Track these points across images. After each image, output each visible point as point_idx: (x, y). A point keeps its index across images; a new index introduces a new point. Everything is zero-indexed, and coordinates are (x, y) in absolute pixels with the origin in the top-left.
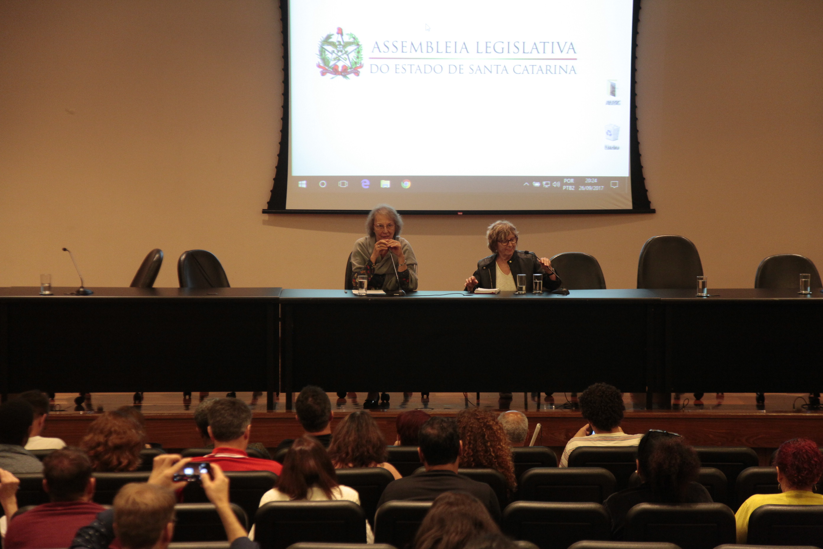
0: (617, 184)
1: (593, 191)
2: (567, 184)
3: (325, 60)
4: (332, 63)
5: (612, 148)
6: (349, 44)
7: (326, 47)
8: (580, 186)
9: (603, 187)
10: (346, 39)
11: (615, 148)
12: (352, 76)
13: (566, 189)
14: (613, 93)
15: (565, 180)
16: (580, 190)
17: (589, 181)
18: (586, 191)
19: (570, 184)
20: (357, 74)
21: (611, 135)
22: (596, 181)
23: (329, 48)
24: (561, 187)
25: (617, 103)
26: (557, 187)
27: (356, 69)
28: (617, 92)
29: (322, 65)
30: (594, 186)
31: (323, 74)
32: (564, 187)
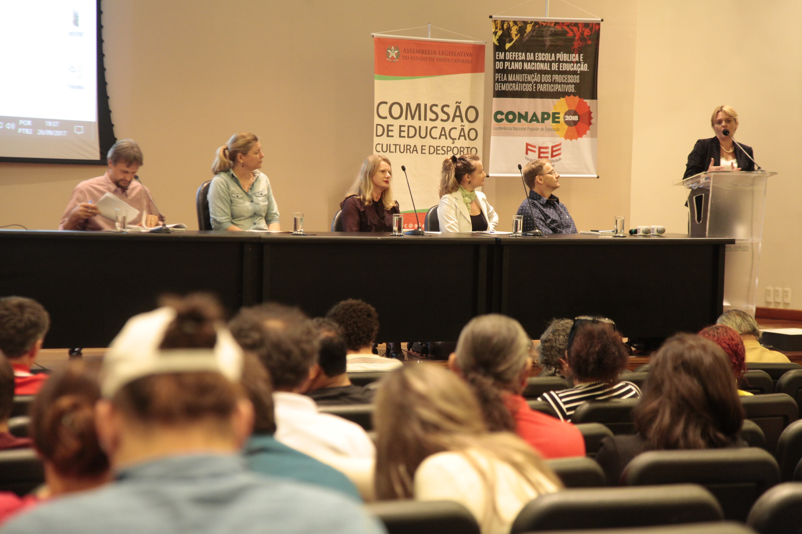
0: (82, 130)
1: (53, 136)
2: (23, 126)
5: (76, 87)
8: (39, 130)
9: (65, 132)
11: (80, 87)
13: (21, 133)
15: (21, 122)
16: (39, 134)
17: (50, 124)
18: (46, 135)
19: (28, 127)
21: (74, 72)
22: (57, 125)
24: (16, 130)
25: (81, 34)
26: (11, 130)
28: (80, 22)
30: (56, 131)
32: (20, 130)
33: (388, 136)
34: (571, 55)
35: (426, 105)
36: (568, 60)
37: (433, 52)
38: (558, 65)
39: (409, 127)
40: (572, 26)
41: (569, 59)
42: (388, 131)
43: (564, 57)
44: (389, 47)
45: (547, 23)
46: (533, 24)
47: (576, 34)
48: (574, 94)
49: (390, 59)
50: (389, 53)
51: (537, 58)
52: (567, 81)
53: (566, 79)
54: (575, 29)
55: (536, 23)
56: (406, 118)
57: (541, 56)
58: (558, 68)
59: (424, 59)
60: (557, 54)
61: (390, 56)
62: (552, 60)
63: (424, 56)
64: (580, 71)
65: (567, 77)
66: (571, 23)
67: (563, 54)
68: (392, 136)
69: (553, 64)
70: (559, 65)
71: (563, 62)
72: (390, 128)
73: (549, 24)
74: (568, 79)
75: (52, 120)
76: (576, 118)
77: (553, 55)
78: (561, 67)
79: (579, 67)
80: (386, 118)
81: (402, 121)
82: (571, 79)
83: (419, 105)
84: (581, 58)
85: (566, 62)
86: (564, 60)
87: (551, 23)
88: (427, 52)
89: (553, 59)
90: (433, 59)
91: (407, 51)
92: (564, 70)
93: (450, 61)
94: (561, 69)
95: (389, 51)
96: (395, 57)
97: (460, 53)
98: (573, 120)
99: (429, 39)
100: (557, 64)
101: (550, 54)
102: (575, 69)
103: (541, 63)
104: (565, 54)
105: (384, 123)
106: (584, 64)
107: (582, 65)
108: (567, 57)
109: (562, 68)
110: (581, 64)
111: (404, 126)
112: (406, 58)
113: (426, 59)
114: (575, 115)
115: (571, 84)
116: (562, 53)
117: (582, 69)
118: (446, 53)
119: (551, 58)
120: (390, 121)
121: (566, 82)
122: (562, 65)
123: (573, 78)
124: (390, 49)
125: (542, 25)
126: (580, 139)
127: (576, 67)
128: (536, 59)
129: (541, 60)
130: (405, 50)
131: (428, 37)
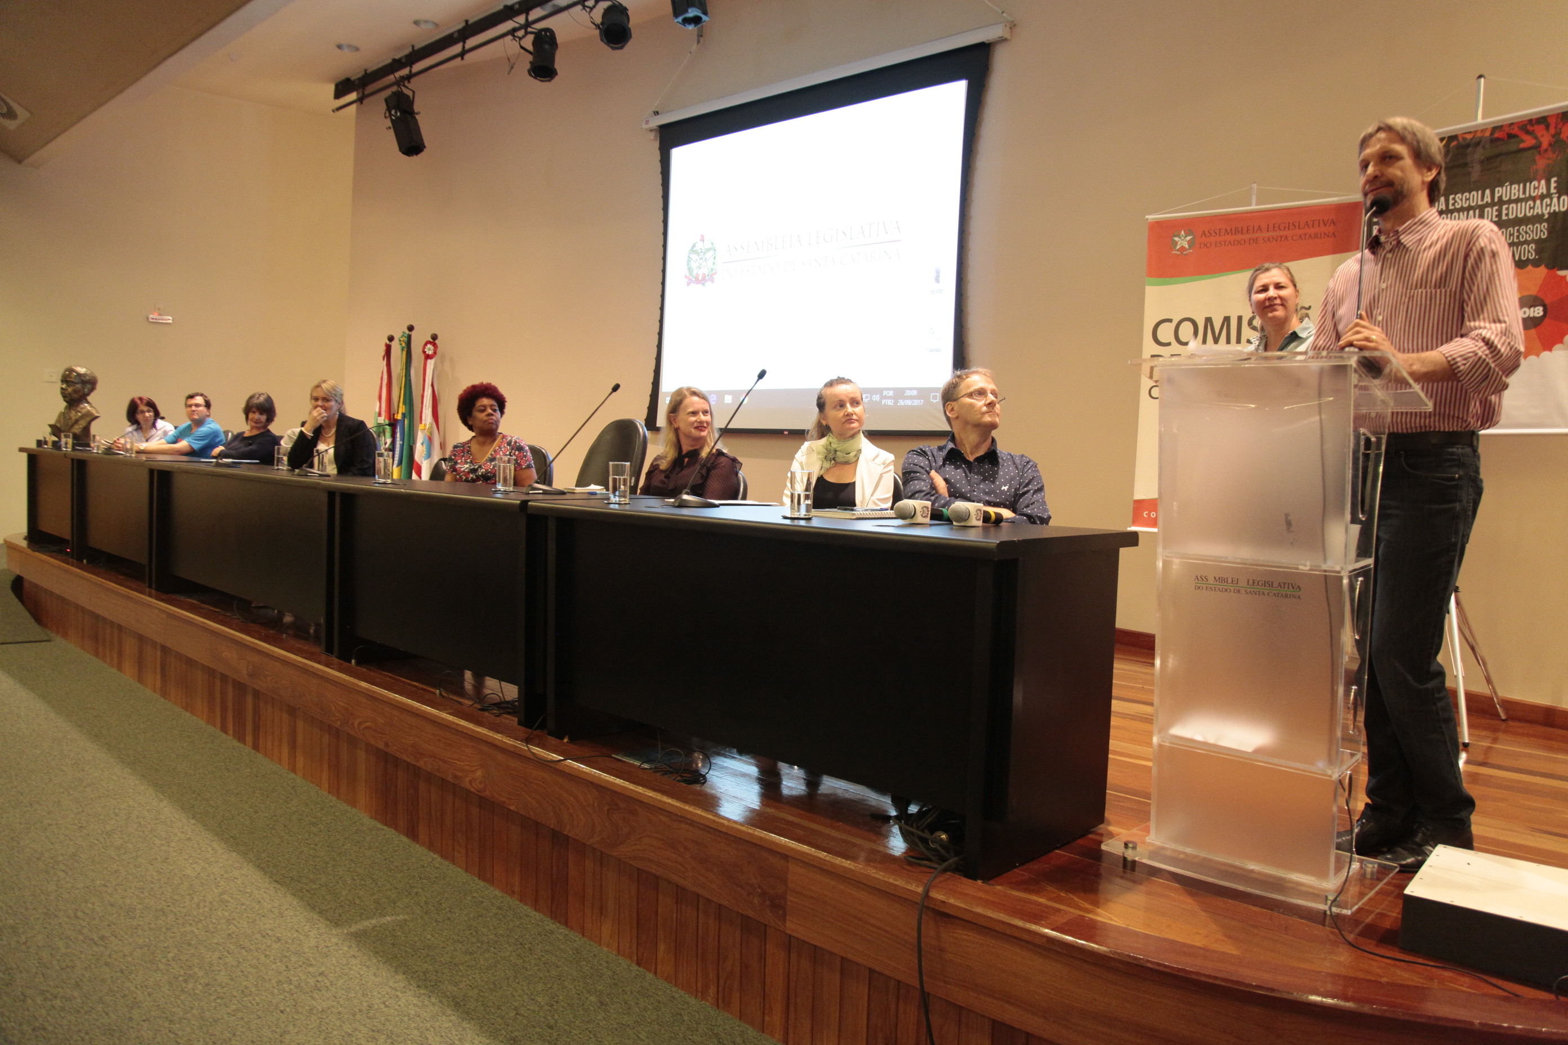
1: (912, 406)
2: (886, 397)
3: (690, 270)
4: (695, 272)
6: (708, 250)
7: (692, 256)
8: (899, 400)
9: (922, 400)
10: (707, 245)
13: (885, 404)
14: (937, 280)
16: (899, 404)
17: (909, 393)
18: (907, 406)
19: (890, 398)
20: (712, 281)
21: (933, 334)
22: (915, 393)
23: (694, 257)
24: (881, 401)
26: (876, 401)
27: (712, 275)
28: (942, 278)
29: (688, 275)
31: (688, 284)
34: (1528, 184)
35: (1240, 318)
36: (1522, 196)
37: (1256, 229)
38: (1497, 210)
40: (1533, 125)
41: (1524, 192)
43: (1513, 192)
44: (1176, 233)
45: (1476, 132)
46: (1444, 142)
47: (1542, 139)
48: (1536, 263)
49: (1178, 250)
50: (1177, 243)
51: (1453, 204)
52: (1518, 237)
53: (1516, 234)
54: (1539, 130)
55: (1452, 138)
56: (1204, 342)
57: (1461, 200)
58: (1497, 216)
59: (1239, 242)
60: (1497, 189)
61: (1178, 247)
62: (1485, 202)
63: (1239, 237)
64: (1549, 213)
65: (1518, 231)
66: (1530, 121)
67: (1509, 187)
69: (1486, 210)
70: (1500, 211)
71: (1510, 202)
73: (1479, 134)
74: (1520, 234)
76: (1537, 312)
77: (1488, 192)
78: (1504, 212)
79: (1547, 206)
80: (1168, 344)
82: (1526, 233)
83: (1227, 319)
84: (1553, 185)
85: (1518, 201)
86: (1513, 198)
87: (1482, 131)
88: (1245, 230)
89: (1488, 198)
90: (1256, 240)
91: (1207, 233)
92: (1511, 217)
93: (1290, 239)
94: (1504, 218)
95: (1176, 239)
96: (1187, 246)
97: (1310, 223)
98: (1532, 315)
99: (1254, 207)
100: (1497, 208)
101: (1480, 192)
102: (1538, 210)
103: (1461, 213)
104: (1513, 186)
105: (1166, 352)
106: (1559, 198)
107: (1555, 200)
108: (1519, 190)
109: (1507, 215)
110: (1551, 200)
112: (1205, 245)
113: (1242, 242)
114: (1535, 306)
115: (1526, 242)
116: (1507, 184)
117: (1555, 208)
118: (1282, 228)
119: (1482, 199)
120: (1174, 346)
121: (1515, 240)
122: (1507, 209)
123: (1533, 231)
124: (1178, 236)
125: (1464, 139)
126: (1546, 354)
127: (1540, 208)
128: (1451, 207)
129: (1462, 206)
130: (1204, 233)
131: (1250, 205)
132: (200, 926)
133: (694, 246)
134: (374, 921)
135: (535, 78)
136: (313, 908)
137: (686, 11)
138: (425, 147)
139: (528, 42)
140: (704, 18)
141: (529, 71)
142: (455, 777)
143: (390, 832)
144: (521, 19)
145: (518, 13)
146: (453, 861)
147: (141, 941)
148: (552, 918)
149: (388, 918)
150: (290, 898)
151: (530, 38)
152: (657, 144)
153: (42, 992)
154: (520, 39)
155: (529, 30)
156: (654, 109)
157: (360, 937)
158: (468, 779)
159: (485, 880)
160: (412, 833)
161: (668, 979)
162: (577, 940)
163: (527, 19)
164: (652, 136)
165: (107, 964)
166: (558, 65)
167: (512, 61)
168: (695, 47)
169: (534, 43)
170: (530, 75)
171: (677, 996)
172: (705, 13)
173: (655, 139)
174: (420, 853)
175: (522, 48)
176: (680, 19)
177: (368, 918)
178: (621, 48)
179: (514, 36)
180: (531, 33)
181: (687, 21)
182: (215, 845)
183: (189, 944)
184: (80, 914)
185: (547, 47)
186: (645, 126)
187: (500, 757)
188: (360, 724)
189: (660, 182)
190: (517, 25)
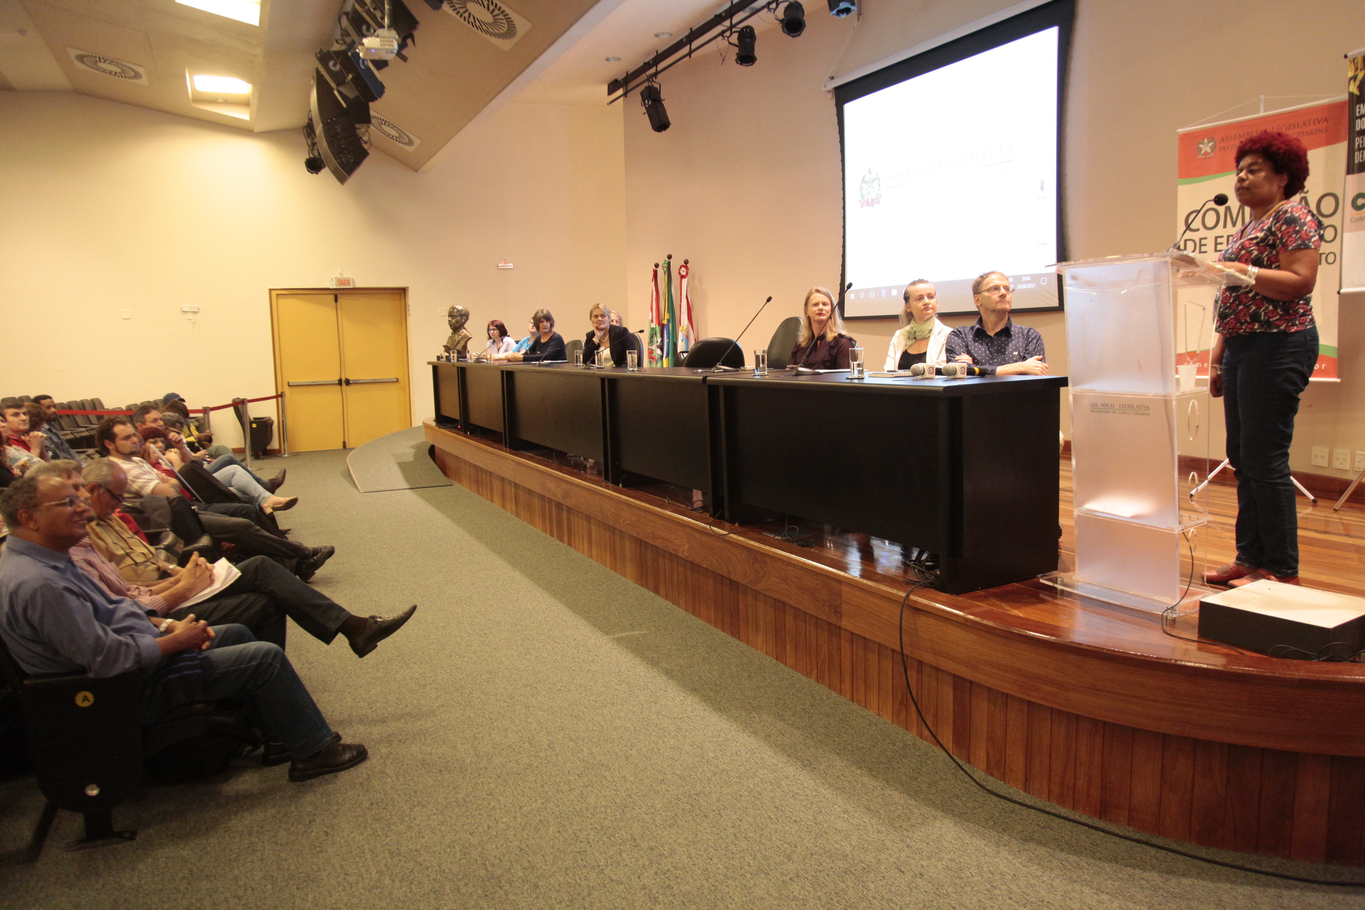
0: (1047, 280)
1: (1028, 288)
3: (862, 196)
4: (866, 199)
6: (875, 179)
7: (863, 185)
9: (1033, 284)
10: (874, 176)
11: (1045, 243)
12: (876, 205)
14: (1042, 188)
17: (1024, 279)
20: (878, 203)
21: (1041, 230)
22: (1029, 279)
23: (865, 186)
25: (1046, 196)
27: (878, 199)
28: (1045, 186)
29: (861, 200)
30: (1029, 284)
31: (862, 207)
33: (1200, 252)
39: (1228, 237)
42: (1201, 245)
44: (1200, 142)
49: (1203, 155)
50: (1201, 149)
56: (1225, 226)
61: (1203, 152)
68: (1205, 252)
72: (1203, 242)
75: (1026, 276)
80: (1198, 230)
81: (1219, 231)
91: (1225, 140)
95: (1201, 146)
96: (1209, 151)
97: (1307, 122)
99: (1261, 114)
105: (1196, 236)
111: (1222, 237)
112: (1224, 149)
120: (1203, 233)
124: (1203, 143)
130: (1222, 139)
131: (1259, 112)
132: (534, 631)
133: (864, 178)
134: (628, 633)
135: (741, 64)
136: (595, 626)
137: (838, 6)
138: (670, 124)
139: (734, 39)
140: (852, 8)
141: (736, 61)
142: (675, 550)
143: (643, 590)
144: (727, 23)
145: (725, 19)
146: (679, 605)
147: (504, 637)
148: (731, 635)
149: (636, 632)
150: (583, 621)
151: (736, 36)
152: (833, 102)
153: (459, 655)
154: (728, 38)
155: (734, 30)
156: (829, 75)
157: (619, 641)
158: (680, 551)
159: (696, 615)
160: (656, 590)
161: (792, 668)
162: (743, 646)
163: (731, 23)
164: (830, 96)
165: (488, 645)
166: (757, 53)
167: (723, 55)
168: (856, 23)
169: (739, 38)
170: (737, 63)
171: (795, 675)
172: (853, 4)
173: (832, 98)
174: (660, 601)
175: (730, 43)
176: (835, 12)
177: (624, 632)
178: (799, 35)
179: (723, 36)
180: (735, 32)
181: (840, 12)
182: (543, 594)
183: (528, 639)
184: (474, 623)
185: (748, 40)
186: (824, 89)
187: (697, 535)
188: (623, 522)
189: (838, 130)
190: (725, 28)
